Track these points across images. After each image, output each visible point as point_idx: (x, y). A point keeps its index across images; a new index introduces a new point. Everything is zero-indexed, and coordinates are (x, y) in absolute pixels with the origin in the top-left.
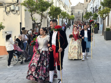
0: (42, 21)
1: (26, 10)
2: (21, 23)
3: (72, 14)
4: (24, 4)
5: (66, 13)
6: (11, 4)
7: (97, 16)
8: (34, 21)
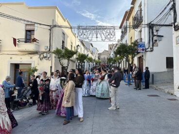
0: (68, 65)
1: (55, 57)
2: (51, 67)
3: (99, 59)
4: (54, 53)
5: (91, 58)
6: (44, 52)
7: (115, 61)
8: (62, 65)
